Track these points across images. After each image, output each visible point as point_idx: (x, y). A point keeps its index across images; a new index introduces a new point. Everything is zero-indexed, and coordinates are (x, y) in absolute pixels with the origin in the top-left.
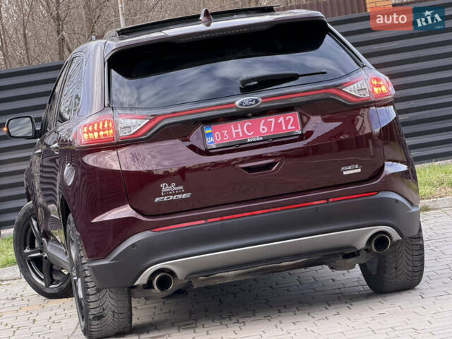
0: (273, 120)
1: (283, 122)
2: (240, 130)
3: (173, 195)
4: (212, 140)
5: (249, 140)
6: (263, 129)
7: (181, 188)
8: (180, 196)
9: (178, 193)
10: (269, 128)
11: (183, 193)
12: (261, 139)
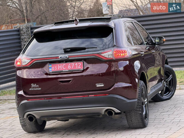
0: (73, 64)
1: (77, 65)
2: (61, 67)
3: (35, 88)
4: (51, 69)
5: (63, 71)
6: (69, 67)
7: (38, 86)
8: (37, 89)
9: (37, 88)
10: (71, 67)
11: (39, 88)
12: (68, 71)
